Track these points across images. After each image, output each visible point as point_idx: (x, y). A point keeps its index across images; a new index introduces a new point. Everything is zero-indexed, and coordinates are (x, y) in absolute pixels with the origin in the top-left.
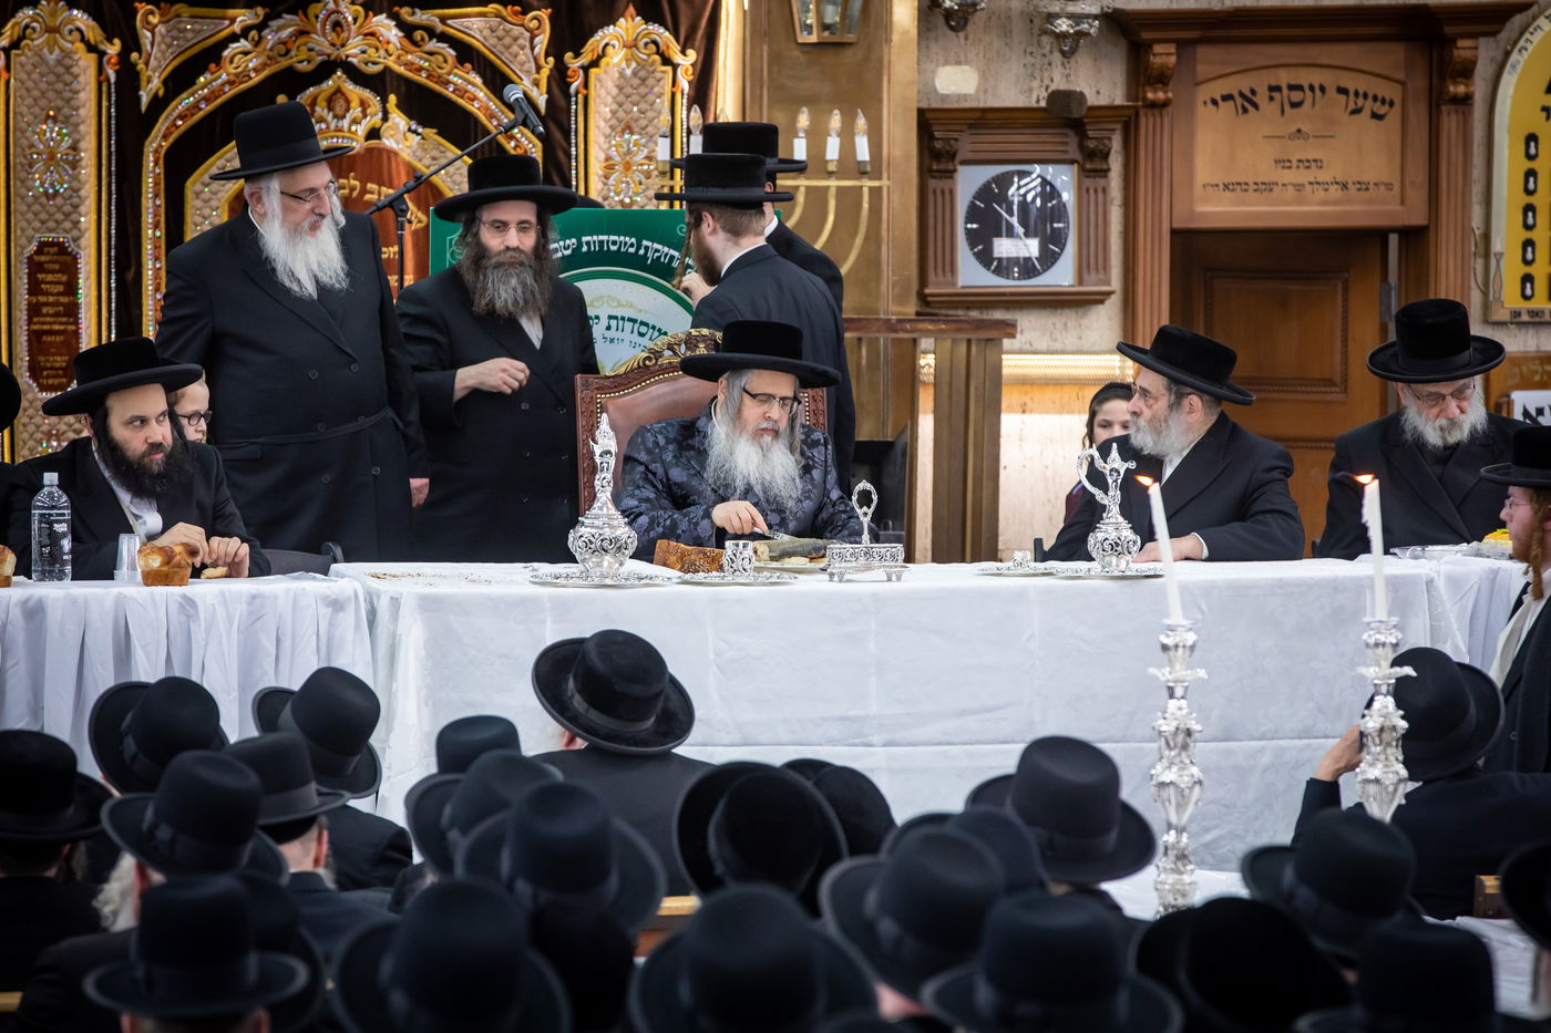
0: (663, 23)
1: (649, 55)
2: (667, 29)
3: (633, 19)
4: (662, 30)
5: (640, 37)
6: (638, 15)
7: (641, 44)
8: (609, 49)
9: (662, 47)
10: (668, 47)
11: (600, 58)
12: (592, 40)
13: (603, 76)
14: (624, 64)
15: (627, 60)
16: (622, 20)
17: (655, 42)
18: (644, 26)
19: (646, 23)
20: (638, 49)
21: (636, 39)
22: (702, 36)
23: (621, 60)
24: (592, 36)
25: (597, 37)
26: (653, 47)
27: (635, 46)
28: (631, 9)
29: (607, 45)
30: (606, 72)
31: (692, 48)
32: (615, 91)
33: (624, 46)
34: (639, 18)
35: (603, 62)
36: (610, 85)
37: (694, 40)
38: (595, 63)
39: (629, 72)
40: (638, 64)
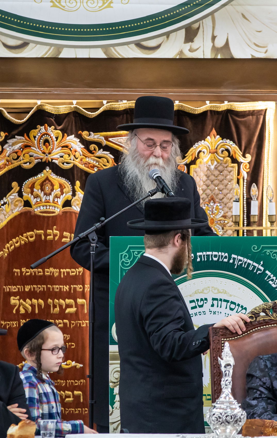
0: (232, 139)
1: (224, 158)
2: (234, 142)
3: (215, 137)
4: (231, 143)
5: (219, 147)
6: (217, 135)
7: (220, 151)
8: (201, 154)
9: (232, 153)
10: (235, 153)
11: (196, 159)
12: (192, 149)
13: (198, 170)
14: (210, 163)
15: (211, 160)
16: (208, 137)
17: (227, 150)
18: (222, 141)
19: (222, 140)
20: (217, 154)
21: (216, 148)
22: (255, 146)
23: (208, 161)
24: (192, 147)
25: (194, 147)
26: (226, 153)
27: (216, 152)
28: (214, 131)
29: (200, 151)
30: (199, 167)
31: (249, 153)
32: (205, 178)
33: (210, 152)
34: (218, 136)
35: (198, 161)
36: (202, 174)
37: (250, 149)
38: (193, 162)
39: (212, 167)
40: (218, 163)
